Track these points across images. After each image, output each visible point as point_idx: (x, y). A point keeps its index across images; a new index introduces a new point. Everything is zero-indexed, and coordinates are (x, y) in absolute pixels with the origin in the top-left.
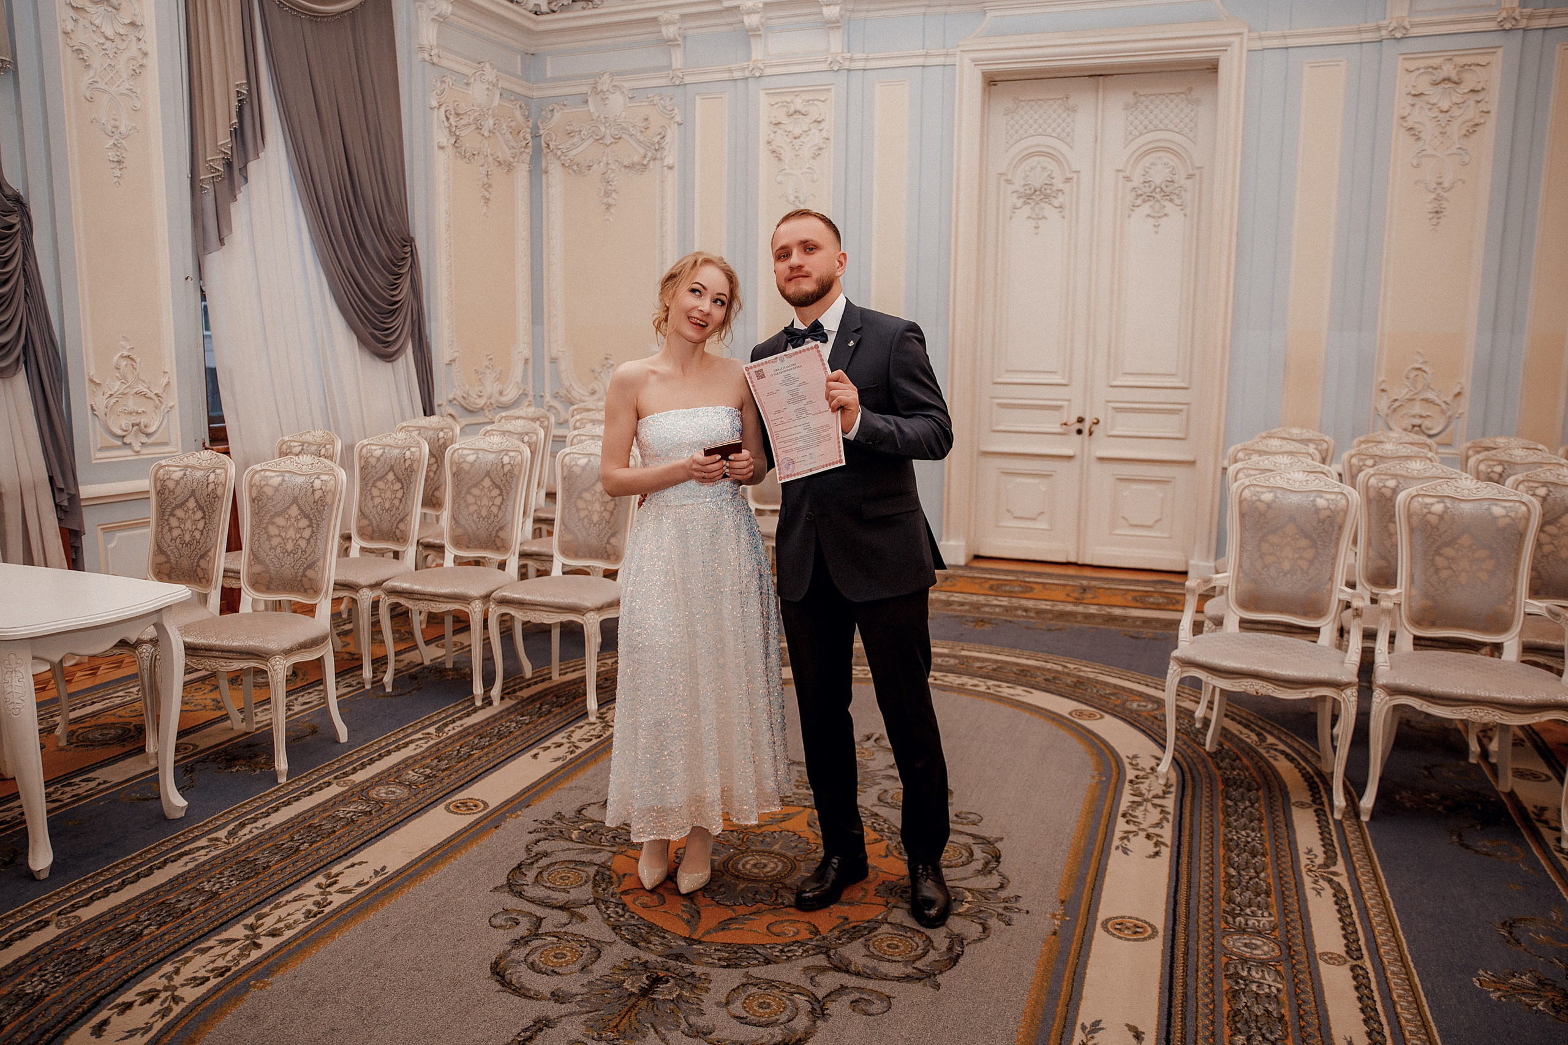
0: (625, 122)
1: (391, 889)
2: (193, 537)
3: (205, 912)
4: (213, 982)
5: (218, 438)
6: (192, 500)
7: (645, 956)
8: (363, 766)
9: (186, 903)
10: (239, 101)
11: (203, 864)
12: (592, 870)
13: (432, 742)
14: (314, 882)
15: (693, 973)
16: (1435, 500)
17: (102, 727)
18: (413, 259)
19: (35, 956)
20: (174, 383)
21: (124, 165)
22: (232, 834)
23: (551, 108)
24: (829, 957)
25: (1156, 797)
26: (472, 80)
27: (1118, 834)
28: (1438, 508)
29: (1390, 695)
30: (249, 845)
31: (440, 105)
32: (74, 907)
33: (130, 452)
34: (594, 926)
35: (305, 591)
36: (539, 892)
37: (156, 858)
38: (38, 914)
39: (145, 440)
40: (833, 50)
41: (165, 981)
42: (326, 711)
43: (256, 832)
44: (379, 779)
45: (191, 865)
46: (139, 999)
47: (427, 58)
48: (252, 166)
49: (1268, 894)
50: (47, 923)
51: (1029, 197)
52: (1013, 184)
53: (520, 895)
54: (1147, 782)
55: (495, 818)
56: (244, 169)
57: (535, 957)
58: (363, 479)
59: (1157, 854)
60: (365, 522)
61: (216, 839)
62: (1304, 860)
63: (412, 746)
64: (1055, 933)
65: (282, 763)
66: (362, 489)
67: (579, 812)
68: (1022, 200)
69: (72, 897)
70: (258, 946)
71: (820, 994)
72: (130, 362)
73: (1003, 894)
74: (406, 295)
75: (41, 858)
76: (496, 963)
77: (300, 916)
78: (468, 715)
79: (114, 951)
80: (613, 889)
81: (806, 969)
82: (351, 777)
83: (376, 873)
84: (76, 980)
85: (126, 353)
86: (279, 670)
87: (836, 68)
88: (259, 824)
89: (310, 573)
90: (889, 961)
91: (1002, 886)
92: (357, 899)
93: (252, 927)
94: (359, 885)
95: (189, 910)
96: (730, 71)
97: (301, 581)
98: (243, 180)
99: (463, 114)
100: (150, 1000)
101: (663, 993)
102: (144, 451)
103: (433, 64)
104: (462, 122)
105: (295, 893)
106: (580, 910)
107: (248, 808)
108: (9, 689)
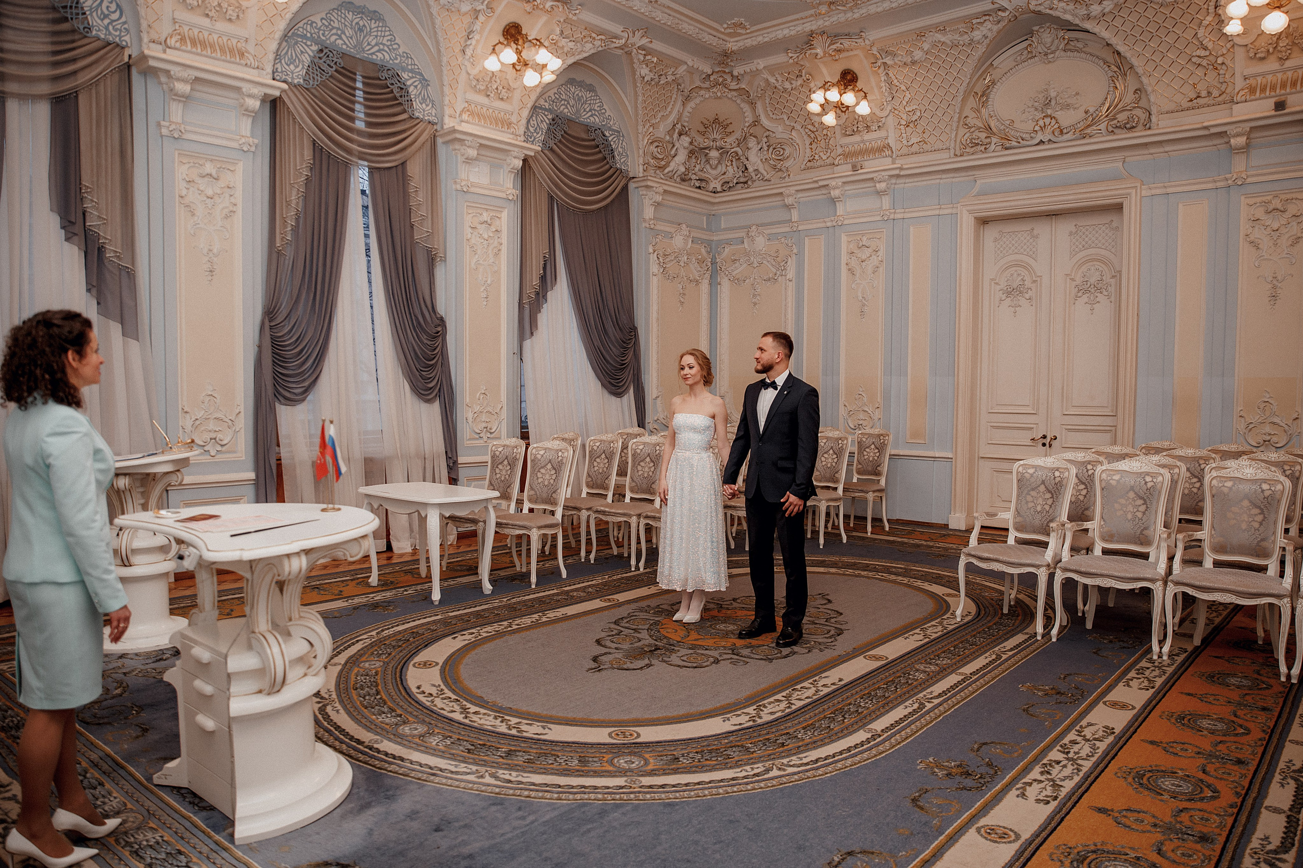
5: (525, 436)
19: (434, 621)
20: (505, 408)
30: (514, 603)
34: (644, 635)
36: (627, 625)
42: (559, 568)
48: (549, 293)
55: (620, 605)
58: (590, 457)
60: (590, 479)
65: (534, 579)
75: (436, 596)
86: (535, 536)
102: (489, 441)
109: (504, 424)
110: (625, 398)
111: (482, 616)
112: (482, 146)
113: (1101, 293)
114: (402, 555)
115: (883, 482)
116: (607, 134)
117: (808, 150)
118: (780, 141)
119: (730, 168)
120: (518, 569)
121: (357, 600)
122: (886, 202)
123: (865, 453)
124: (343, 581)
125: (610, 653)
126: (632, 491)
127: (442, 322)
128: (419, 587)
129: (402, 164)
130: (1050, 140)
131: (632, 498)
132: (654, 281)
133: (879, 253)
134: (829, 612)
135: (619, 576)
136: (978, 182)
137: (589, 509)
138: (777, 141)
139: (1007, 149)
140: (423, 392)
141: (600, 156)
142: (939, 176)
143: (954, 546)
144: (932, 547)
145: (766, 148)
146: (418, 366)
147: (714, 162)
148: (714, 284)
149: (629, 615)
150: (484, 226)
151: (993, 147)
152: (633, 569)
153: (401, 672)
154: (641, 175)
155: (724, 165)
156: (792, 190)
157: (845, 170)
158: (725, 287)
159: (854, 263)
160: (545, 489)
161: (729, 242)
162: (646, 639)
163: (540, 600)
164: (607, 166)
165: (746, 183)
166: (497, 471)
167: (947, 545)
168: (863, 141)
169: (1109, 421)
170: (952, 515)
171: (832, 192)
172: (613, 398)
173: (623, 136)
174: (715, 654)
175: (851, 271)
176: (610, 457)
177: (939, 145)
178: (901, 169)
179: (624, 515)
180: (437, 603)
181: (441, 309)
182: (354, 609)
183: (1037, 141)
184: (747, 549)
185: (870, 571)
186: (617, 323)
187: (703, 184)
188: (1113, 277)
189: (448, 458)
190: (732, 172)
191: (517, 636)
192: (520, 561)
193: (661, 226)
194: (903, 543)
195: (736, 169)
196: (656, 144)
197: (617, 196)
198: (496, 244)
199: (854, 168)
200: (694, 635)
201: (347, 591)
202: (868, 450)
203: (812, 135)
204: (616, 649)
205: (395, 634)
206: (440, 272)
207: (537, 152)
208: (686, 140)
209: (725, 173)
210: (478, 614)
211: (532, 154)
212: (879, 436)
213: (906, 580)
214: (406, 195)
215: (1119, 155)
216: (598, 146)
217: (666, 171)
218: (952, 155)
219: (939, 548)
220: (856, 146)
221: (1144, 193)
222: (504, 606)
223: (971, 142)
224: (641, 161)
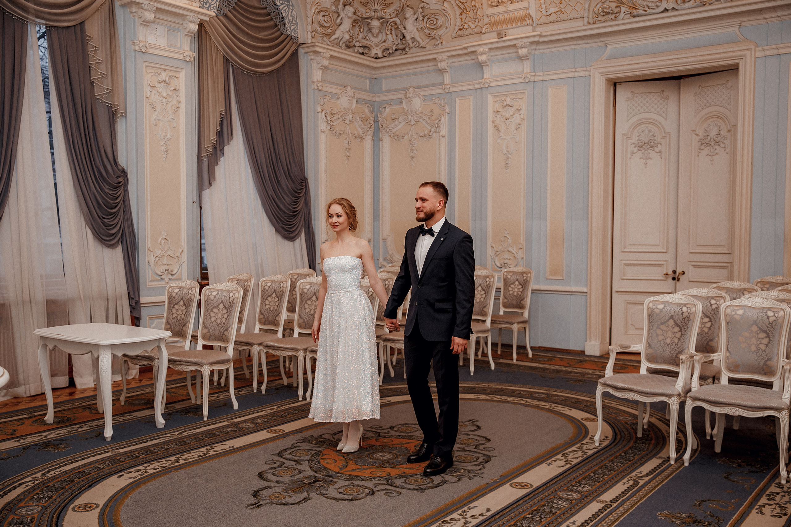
0: (421, 113)
1: (235, 451)
2: (181, 317)
3: (163, 453)
4: (160, 469)
6: (182, 301)
7: (316, 475)
8: (240, 417)
9: (157, 450)
10: (221, 118)
11: (167, 441)
12: (313, 452)
13: (273, 411)
14: (206, 448)
15: (332, 481)
16: (740, 308)
17: (139, 399)
18: (306, 189)
19: (103, 459)
20: (185, 252)
21: (168, 152)
22: (179, 433)
23: (384, 106)
24: (388, 481)
25: (589, 449)
26: (340, 96)
27: (553, 459)
28: (740, 312)
29: (692, 401)
30: (185, 437)
31: (323, 111)
32: (118, 449)
33: (163, 282)
34: (305, 466)
35: (224, 341)
36: (290, 456)
37: (149, 438)
38: (105, 450)
39: (170, 277)
40: (525, 71)
41: (144, 468)
43: (189, 434)
44: (245, 421)
45: (163, 441)
46: (134, 471)
47: (316, 87)
48: (226, 148)
49: (599, 482)
50: (108, 452)
51: (641, 147)
52: (631, 139)
53: (281, 457)
54: (590, 444)
55: (285, 435)
56: (222, 151)
57: (276, 472)
58: (262, 296)
59: (563, 466)
60: (262, 316)
61: (174, 435)
62: (633, 474)
63: (264, 412)
64: (487, 484)
65: (206, 412)
66: (262, 301)
67: (321, 435)
68: (637, 148)
69: (118, 446)
70: (179, 462)
71: (375, 490)
72: (166, 241)
73: (477, 472)
74: (302, 207)
76: (261, 473)
77: (197, 456)
78: (294, 403)
79: (129, 460)
80: (319, 458)
81: (376, 483)
82: (234, 420)
83: (230, 447)
84: (115, 465)
85: (164, 237)
87: (527, 81)
88: (191, 431)
89: (226, 333)
90: (411, 484)
91: (480, 469)
92: (219, 453)
93: (178, 458)
94: (222, 450)
95: (158, 452)
96: (474, 85)
97: (222, 337)
98: (222, 155)
99: (335, 114)
100: (138, 472)
101: (317, 484)
103: (319, 90)
104: (335, 118)
105: (197, 450)
106: (301, 462)
107: (189, 427)
108: (103, 364)
109: (185, 267)
110: (298, 241)
111: (151, 452)
112: (158, 10)
113: (719, 145)
114: (84, 391)
115: (526, 315)
116: (278, 3)
117: (458, 20)
118: (434, 11)
119: (390, 37)
120: (193, 401)
121: (29, 440)
122: (527, 67)
123: (510, 289)
124: (18, 420)
125: (270, 487)
126: (300, 326)
127: (124, 173)
128: (94, 423)
129: (81, 23)
130: (673, 8)
131: (300, 334)
132: (323, 138)
133: (521, 112)
134: (478, 438)
135: (287, 407)
136: (609, 47)
137: (260, 344)
138: (431, 12)
139: (634, 17)
140: (104, 238)
141: (271, 23)
142: (574, 43)
143: (591, 372)
144: (570, 372)
145: (421, 18)
146: (100, 214)
147: (376, 31)
148: (377, 140)
149: (293, 447)
150: (162, 85)
151: (622, 15)
152: (300, 399)
153: (58, 517)
154: (310, 41)
155: (384, 33)
156: (444, 56)
157: (491, 38)
158: (386, 144)
159: (499, 120)
160: (218, 328)
161: (389, 103)
162: (306, 470)
163: (210, 433)
164: (278, 33)
165: (404, 49)
166: (174, 311)
167: (584, 370)
168: (507, 12)
169: (726, 258)
170: (588, 343)
171: (480, 57)
172: (287, 243)
173: (293, 5)
174: (370, 484)
175: (497, 128)
176: (280, 296)
177: (574, 14)
178: (540, 36)
179: (292, 349)
180: (109, 440)
181: (122, 161)
182: (24, 449)
183: (661, 9)
184: (405, 377)
185: (516, 396)
186: (288, 175)
187: (366, 51)
188: (729, 131)
189: (130, 298)
190: (391, 40)
191: (183, 471)
192: (195, 393)
193: (328, 88)
194: (544, 369)
195: (395, 37)
196: (323, 13)
197: (287, 60)
198: (174, 102)
199: (500, 36)
200: (352, 465)
201: (21, 430)
202: (512, 286)
203: (462, 6)
204: (277, 482)
205: (60, 475)
206: (120, 126)
207: (211, 17)
208: (350, 10)
209: (385, 41)
210: (147, 450)
211: (207, 19)
212: (522, 273)
213: (547, 405)
214: (85, 55)
215: (736, 21)
216: (269, 14)
217: (332, 38)
218: (586, 23)
219: (577, 373)
220: (501, 16)
221: (759, 54)
222: (175, 440)
223: (603, 12)
224: (310, 28)
